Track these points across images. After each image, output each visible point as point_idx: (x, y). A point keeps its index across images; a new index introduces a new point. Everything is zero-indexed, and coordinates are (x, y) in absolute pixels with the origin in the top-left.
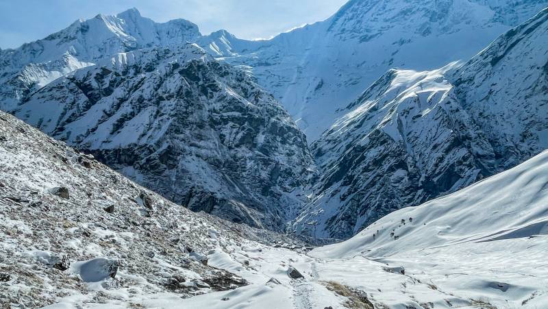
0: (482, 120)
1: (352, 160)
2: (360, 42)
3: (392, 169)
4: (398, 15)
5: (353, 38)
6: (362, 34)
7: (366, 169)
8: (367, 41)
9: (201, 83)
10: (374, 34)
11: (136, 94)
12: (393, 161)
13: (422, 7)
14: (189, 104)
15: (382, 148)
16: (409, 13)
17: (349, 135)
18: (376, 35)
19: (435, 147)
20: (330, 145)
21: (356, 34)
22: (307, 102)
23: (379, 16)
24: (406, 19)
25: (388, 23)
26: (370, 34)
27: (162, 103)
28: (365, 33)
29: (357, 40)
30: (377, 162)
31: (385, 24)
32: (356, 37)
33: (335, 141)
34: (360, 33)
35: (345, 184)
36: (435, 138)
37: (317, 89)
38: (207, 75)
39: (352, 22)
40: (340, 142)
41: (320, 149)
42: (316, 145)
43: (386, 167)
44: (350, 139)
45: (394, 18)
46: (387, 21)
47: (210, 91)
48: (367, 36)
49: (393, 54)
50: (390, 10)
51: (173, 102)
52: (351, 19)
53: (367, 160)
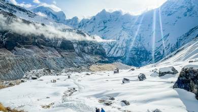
2: (168, 16)
5: (166, 14)
6: (168, 13)
16: (183, 7)
18: (173, 13)
23: (174, 7)
24: (182, 9)
45: (178, 8)
46: (176, 9)
49: (176, 21)
52: (166, 8)
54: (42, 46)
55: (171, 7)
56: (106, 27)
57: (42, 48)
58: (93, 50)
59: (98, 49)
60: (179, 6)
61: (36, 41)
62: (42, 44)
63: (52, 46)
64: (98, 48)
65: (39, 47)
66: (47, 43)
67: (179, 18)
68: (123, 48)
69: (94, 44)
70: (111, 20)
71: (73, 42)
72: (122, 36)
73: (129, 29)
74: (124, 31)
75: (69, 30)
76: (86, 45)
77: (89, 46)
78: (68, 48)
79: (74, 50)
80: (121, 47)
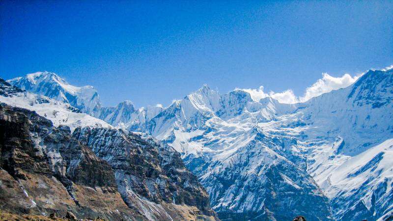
2: (373, 108)
5: (368, 104)
6: (374, 102)
8: (378, 107)
10: (383, 102)
11: (245, 183)
18: (385, 103)
21: (370, 101)
26: (380, 102)
27: (260, 190)
28: (377, 101)
29: (371, 106)
31: (391, 95)
32: (371, 103)
34: (373, 100)
39: (367, 90)
41: (336, 204)
52: (366, 88)
54: (21, 172)
57: (22, 177)
58: (172, 190)
59: (188, 189)
61: (7, 157)
62: (21, 165)
64: (187, 185)
65: (13, 175)
68: (259, 188)
69: (174, 174)
70: (225, 112)
71: (115, 164)
72: (255, 154)
73: (273, 136)
74: (260, 142)
75: (105, 130)
76: (153, 176)
77: (160, 178)
78: (97, 182)
79: (117, 187)
80: (254, 185)
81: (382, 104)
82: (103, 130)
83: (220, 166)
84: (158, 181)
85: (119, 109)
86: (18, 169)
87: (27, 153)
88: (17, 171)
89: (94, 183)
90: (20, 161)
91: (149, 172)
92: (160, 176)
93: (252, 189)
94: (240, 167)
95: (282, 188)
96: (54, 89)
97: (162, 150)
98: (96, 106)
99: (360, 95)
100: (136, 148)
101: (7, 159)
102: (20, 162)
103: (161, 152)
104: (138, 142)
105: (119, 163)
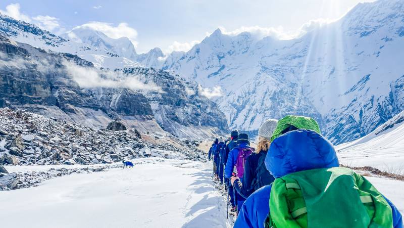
0: (401, 108)
1: (339, 129)
2: (361, 36)
3: (354, 133)
4: (386, 18)
5: (356, 33)
6: (362, 31)
7: (343, 133)
8: (366, 35)
9: (277, 101)
10: (370, 31)
11: (254, 107)
12: (354, 130)
13: (401, 14)
14: (275, 111)
15: (350, 125)
16: (394, 17)
17: (341, 114)
18: (372, 31)
19: (372, 124)
20: (333, 118)
21: (358, 31)
22: (324, 84)
23: (374, 18)
24: (391, 21)
25: (380, 23)
26: (368, 31)
27: (266, 112)
28: (365, 30)
29: (359, 35)
30: (348, 130)
31: (378, 24)
32: (359, 32)
33: (335, 116)
34: (361, 30)
35: (336, 138)
36: (373, 119)
37: (330, 74)
38: (279, 97)
39: (356, 21)
40: (338, 116)
41: (328, 119)
42: (326, 117)
43: (352, 132)
44: (342, 116)
45: (383, 20)
46: (379, 22)
47: (281, 103)
48: (365, 32)
49: (381, 48)
50: (382, 14)
51: (269, 111)
52: (356, 20)
53: (344, 129)
54: (72, 107)
55: (367, 17)
56: (223, 67)
57: (72, 111)
58: (197, 115)
59: (210, 113)
60: (385, 15)
61: (56, 94)
62: (69, 102)
63: (96, 108)
64: (208, 110)
65: (63, 110)
66: (84, 100)
67: (387, 40)
68: (265, 110)
69: (198, 102)
70: (235, 51)
71: (150, 96)
72: (261, 83)
73: (275, 68)
74: (265, 74)
75: (139, 70)
76: (181, 105)
77: (187, 106)
78: (136, 112)
79: (153, 115)
80: (261, 108)
81: (369, 33)
82: (138, 70)
83: (233, 95)
84: (186, 109)
85: (151, 55)
86: (68, 104)
87: (74, 91)
88: (67, 106)
89: (135, 112)
90: (68, 97)
91: (179, 102)
92: (187, 104)
93: (260, 111)
94: (249, 94)
95: (284, 109)
96: (96, 41)
97: (188, 83)
98: (132, 54)
99: (350, 26)
100: (166, 83)
101: (57, 96)
102: (68, 99)
103: (187, 85)
104: (167, 78)
105: (153, 95)
